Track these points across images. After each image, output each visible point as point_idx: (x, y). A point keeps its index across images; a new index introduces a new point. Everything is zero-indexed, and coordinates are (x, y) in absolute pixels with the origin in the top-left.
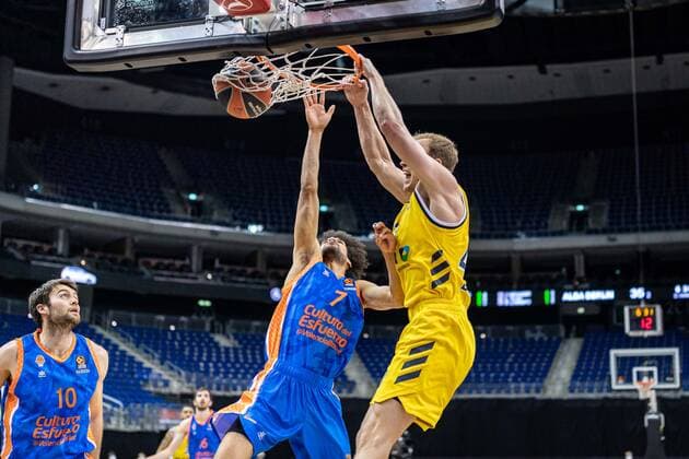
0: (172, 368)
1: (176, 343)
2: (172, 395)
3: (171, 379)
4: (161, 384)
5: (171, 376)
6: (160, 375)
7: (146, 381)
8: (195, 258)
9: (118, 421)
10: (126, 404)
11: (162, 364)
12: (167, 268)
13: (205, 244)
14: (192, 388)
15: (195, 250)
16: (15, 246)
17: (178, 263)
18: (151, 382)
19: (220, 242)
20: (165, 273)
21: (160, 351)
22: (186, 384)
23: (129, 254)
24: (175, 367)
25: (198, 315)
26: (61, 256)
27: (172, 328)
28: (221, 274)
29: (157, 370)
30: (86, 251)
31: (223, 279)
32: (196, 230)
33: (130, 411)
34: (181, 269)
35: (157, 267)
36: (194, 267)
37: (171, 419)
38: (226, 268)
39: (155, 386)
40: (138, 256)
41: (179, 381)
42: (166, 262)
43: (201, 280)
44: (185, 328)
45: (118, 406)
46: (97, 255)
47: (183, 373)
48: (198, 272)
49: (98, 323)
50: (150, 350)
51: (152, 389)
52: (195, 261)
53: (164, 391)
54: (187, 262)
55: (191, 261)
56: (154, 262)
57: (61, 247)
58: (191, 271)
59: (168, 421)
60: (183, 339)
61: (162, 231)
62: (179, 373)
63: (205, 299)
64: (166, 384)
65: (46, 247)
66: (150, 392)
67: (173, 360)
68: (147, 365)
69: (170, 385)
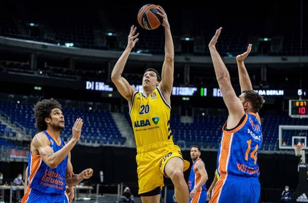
0: (18, 126)
1: (21, 111)
2: (17, 141)
3: (17, 132)
4: (11, 135)
5: (17, 130)
6: (11, 129)
7: (3, 132)
8: (32, 61)
11: (12, 123)
12: (16, 66)
13: (38, 53)
14: (29, 138)
15: (33, 56)
17: (23, 64)
18: (5, 134)
19: (47, 52)
20: (15, 69)
21: (11, 116)
22: (26, 136)
24: (20, 125)
25: (34, 95)
27: (19, 102)
28: (48, 71)
29: (9, 126)
31: (49, 74)
32: (33, 44)
34: (24, 67)
35: (11, 65)
36: (32, 68)
37: (17, 155)
38: (51, 68)
39: (8, 135)
41: (21, 133)
42: (16, 63)
43: (36, 75)
44: (26, 102)
47: (24, 129)
48: (34, 70)
50: (6, 115)
51: (6, 137)
52: (33, 63)
53: (12, 138)
54: (28, 63)
55: (30, 63)
56: (8, 63)
58: (30, 69)
59: (15, 156)
60: (25, 109)
61: (14, 44)
62: (22, 129)
63: (38, 86)
64: (14, 135)
66: (5, 139)
67: (18, 121)
68: (3, 123)
69: (17, 135)
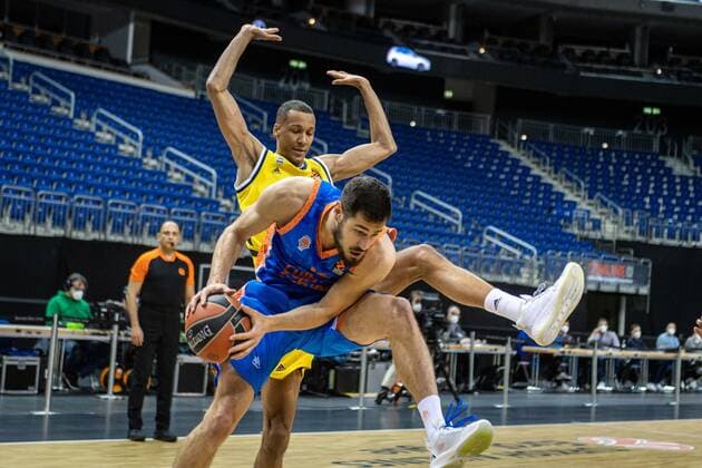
0: (604, 204)
1: (611, 168)
2: (603, 241)
3: (603, 218)
4: (589, 225)
5: (602, 214)
6: (589, 212)
7: (569, 220)
8: (638, 45)
9: (531, 275)
10: (542, 251)
11: (591, 197)
12: (599, 58)
13: (652, 23)
14: (633, 233)
15: (638, 31)
16: (392, 27)
17: (614, 52)
18: (575, 222)
19: (675, 19)
20: (596, 66)
21: (587, 179)
22: (625, 228)
23: (544, 39)
24: (610, 203)
25: (643, 128)
26: (452, 41)
27: (605, 146)
28: (676, 68)
29: (583, 205)
30: (487, 35)
31: (679, 76)
33: (546, 260)
34: (619, 60)
35: (585, 57)
36: (637, 59)
37: (603, 276)
38: (685, 60)
39: (582, 227)
40: (557, 41)
41: (614, 222)
42: (597, 50)
43: (646, 78)
44: (624, 146)
45: (530, 253)
46: (501, 40)
47: (620, 211)
48: (642, 66)
49: (502, 137)
50: (575, 177)
51: (576, 231)
52: (639, 49)
53: (592, 235)
54: (627, 51)
55: (632, 50)
56: (579, 50)
57: (452, 29)
58: (632, 64)
59: (600, 279)
60: (620, 163)
62: (616, 211)
63: (652, 106)
64: (597, 225)
65: (433, 29)
66: (574, 236)
67: (606, 192)
68: (570, 197)
69: (602, 226)
